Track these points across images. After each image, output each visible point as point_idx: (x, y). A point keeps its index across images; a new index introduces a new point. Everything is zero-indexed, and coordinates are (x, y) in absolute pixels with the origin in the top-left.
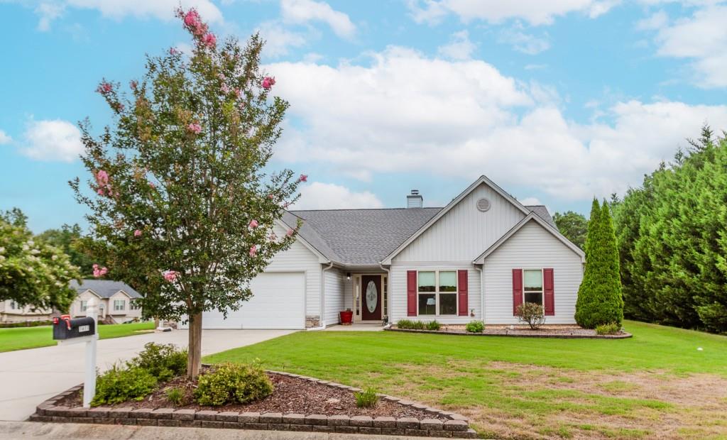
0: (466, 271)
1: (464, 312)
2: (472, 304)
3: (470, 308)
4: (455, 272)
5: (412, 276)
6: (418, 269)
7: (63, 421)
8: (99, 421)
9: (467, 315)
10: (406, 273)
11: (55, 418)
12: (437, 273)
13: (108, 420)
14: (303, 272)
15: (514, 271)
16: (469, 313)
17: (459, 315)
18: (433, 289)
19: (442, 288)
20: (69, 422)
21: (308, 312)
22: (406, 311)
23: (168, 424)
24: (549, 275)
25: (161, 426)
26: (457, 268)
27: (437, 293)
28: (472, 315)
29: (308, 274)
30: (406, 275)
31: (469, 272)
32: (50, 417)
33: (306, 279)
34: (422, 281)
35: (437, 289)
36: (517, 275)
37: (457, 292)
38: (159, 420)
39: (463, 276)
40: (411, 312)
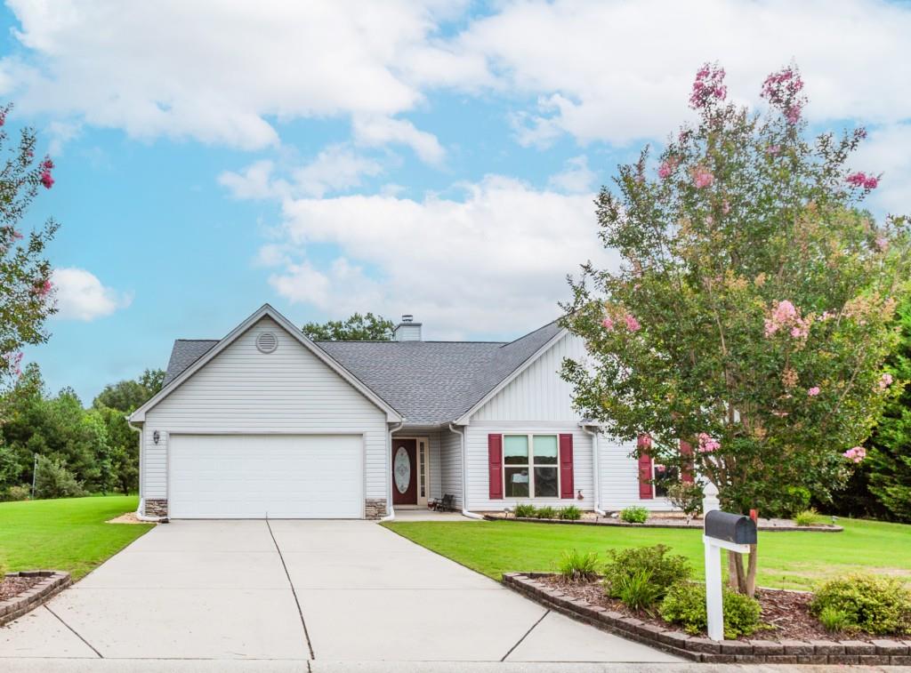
0: (571, 436)
1: (568, 493)
2: (579, 483)
3: (576, 487)
4: (556, 436)
5: (495, 442)
6: (503, 431)
7: (752, 662)
8: (805, 660)
9: (573, 497)
10: (487, 437)
11: (740, 657)
12: (531, 438)
13: (819, 658)
14: (361, 435)
16: (576, 495)
17: (562, 498)
18: (524, 460)
19: (538, 460)
20: (761, 662)
21: (368, 493)
22: (488, 492)
23: (905, 662)
25: (896, 665)
26: (557, 432)
27: (531, 466)
28: (581, 497)
29: (368, 438)
30: (487, 441)
31: (574, 437)
32: (733, 656)
33: (365, 446)
34: (510, 449)
35: (531, 460)
37: (558, 466)
38: (893, 657)
39: (566, 442)
40: (495, 494)
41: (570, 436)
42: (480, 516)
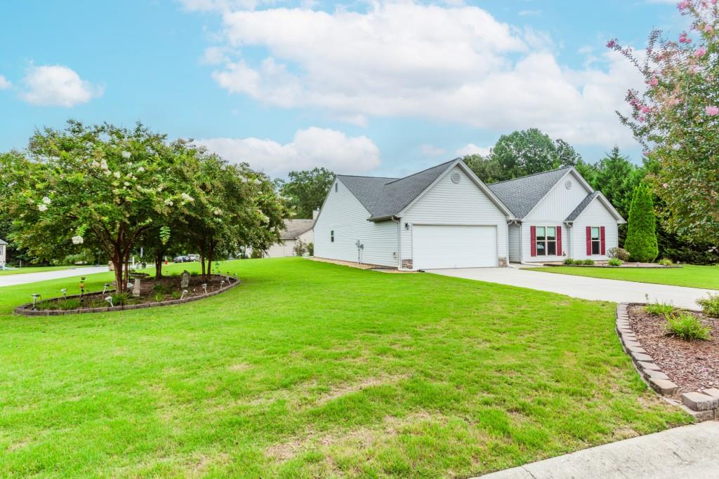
1: (560, 254)
2: (564, 249)
4: (555, 227)
5: (533, 229)
6: (536, 225)
9: (562, 255)
10: (530, 227)
12: (546, 228)
14: (496, 226)
15: (587, 227)
17: (557, 255)
18: (543, 238)
19: (549, 238)
22: (530, 253)
24: (603, 229)
26: (556, 225)
27: (546, 241)
28: (564, 255)
29: (499, 228)
30: (530, 229)
31: (562, 228)
33: (497, 231)
34: (539, 233)
35: (546, 238)
36: (589, 230)
37: (556, 241)
39: (559, 230)
40: (533, 254)
41: (560, 227)
42: (542, 264)
